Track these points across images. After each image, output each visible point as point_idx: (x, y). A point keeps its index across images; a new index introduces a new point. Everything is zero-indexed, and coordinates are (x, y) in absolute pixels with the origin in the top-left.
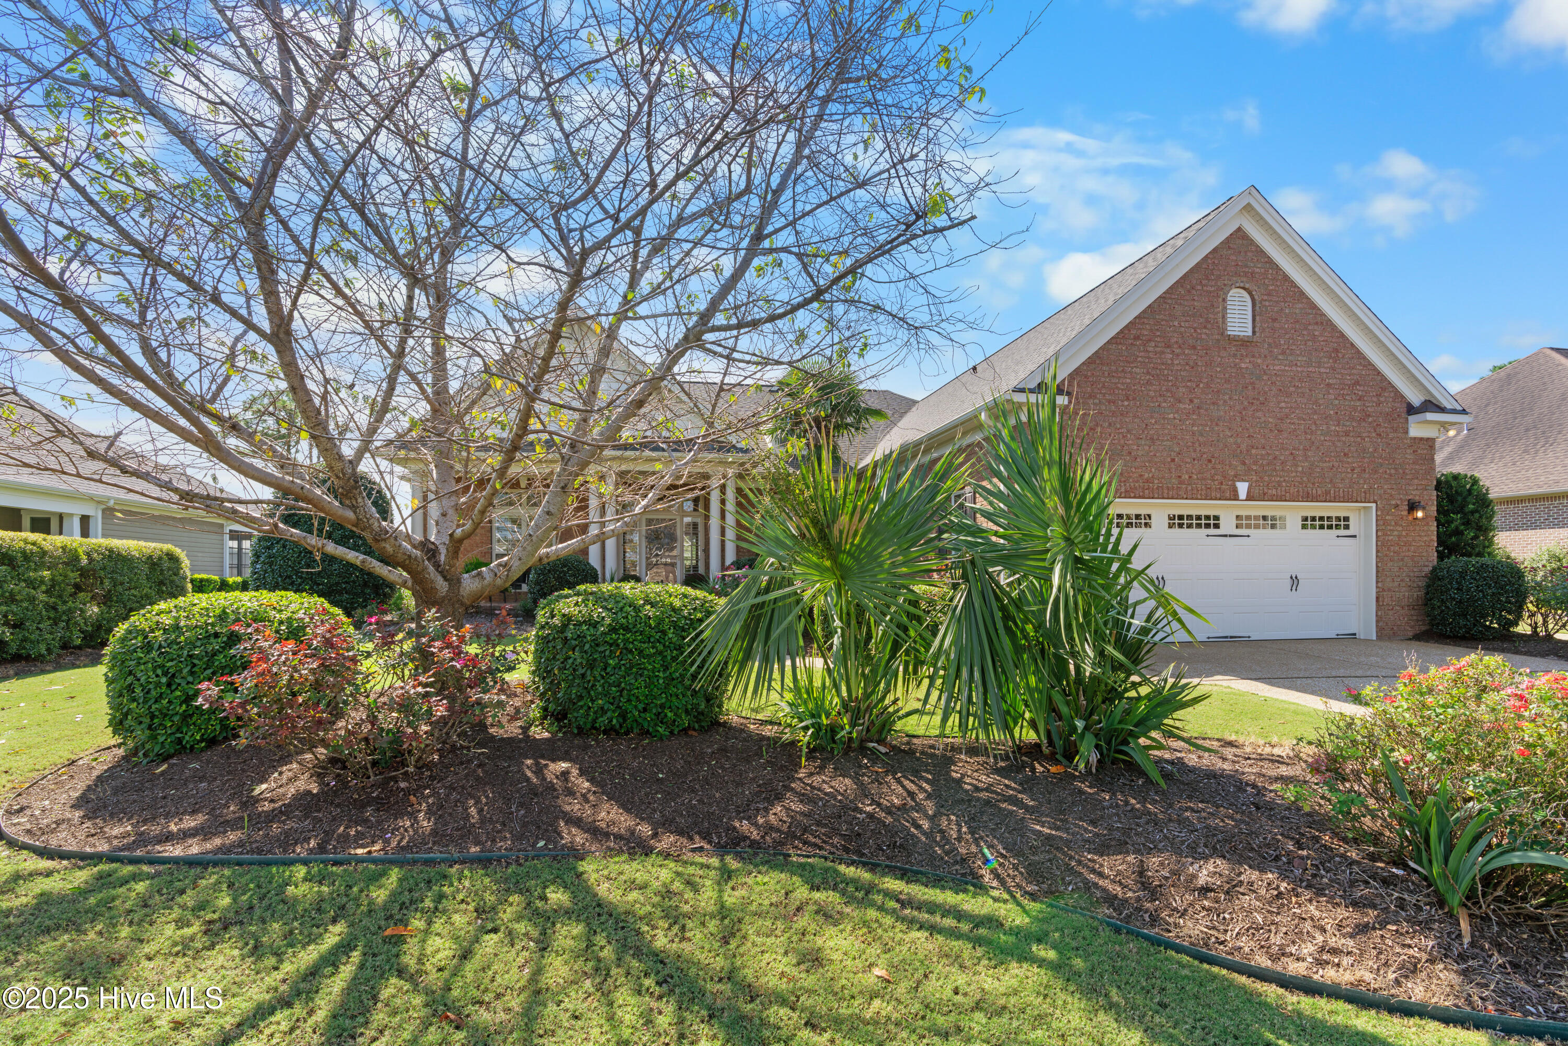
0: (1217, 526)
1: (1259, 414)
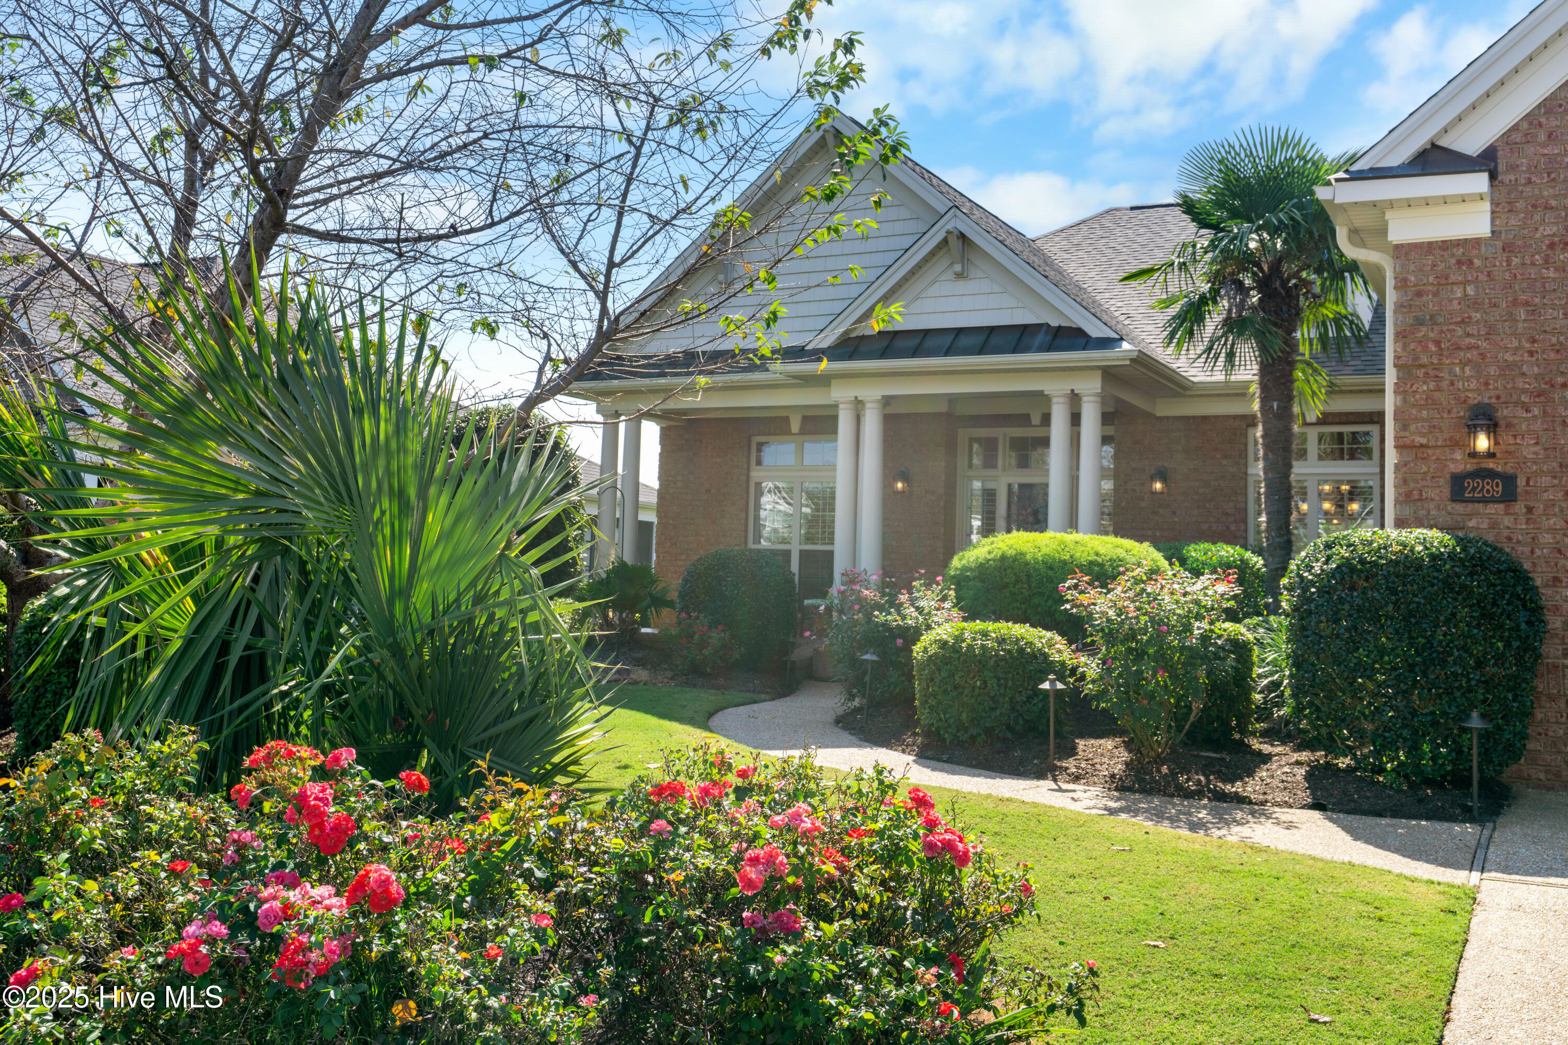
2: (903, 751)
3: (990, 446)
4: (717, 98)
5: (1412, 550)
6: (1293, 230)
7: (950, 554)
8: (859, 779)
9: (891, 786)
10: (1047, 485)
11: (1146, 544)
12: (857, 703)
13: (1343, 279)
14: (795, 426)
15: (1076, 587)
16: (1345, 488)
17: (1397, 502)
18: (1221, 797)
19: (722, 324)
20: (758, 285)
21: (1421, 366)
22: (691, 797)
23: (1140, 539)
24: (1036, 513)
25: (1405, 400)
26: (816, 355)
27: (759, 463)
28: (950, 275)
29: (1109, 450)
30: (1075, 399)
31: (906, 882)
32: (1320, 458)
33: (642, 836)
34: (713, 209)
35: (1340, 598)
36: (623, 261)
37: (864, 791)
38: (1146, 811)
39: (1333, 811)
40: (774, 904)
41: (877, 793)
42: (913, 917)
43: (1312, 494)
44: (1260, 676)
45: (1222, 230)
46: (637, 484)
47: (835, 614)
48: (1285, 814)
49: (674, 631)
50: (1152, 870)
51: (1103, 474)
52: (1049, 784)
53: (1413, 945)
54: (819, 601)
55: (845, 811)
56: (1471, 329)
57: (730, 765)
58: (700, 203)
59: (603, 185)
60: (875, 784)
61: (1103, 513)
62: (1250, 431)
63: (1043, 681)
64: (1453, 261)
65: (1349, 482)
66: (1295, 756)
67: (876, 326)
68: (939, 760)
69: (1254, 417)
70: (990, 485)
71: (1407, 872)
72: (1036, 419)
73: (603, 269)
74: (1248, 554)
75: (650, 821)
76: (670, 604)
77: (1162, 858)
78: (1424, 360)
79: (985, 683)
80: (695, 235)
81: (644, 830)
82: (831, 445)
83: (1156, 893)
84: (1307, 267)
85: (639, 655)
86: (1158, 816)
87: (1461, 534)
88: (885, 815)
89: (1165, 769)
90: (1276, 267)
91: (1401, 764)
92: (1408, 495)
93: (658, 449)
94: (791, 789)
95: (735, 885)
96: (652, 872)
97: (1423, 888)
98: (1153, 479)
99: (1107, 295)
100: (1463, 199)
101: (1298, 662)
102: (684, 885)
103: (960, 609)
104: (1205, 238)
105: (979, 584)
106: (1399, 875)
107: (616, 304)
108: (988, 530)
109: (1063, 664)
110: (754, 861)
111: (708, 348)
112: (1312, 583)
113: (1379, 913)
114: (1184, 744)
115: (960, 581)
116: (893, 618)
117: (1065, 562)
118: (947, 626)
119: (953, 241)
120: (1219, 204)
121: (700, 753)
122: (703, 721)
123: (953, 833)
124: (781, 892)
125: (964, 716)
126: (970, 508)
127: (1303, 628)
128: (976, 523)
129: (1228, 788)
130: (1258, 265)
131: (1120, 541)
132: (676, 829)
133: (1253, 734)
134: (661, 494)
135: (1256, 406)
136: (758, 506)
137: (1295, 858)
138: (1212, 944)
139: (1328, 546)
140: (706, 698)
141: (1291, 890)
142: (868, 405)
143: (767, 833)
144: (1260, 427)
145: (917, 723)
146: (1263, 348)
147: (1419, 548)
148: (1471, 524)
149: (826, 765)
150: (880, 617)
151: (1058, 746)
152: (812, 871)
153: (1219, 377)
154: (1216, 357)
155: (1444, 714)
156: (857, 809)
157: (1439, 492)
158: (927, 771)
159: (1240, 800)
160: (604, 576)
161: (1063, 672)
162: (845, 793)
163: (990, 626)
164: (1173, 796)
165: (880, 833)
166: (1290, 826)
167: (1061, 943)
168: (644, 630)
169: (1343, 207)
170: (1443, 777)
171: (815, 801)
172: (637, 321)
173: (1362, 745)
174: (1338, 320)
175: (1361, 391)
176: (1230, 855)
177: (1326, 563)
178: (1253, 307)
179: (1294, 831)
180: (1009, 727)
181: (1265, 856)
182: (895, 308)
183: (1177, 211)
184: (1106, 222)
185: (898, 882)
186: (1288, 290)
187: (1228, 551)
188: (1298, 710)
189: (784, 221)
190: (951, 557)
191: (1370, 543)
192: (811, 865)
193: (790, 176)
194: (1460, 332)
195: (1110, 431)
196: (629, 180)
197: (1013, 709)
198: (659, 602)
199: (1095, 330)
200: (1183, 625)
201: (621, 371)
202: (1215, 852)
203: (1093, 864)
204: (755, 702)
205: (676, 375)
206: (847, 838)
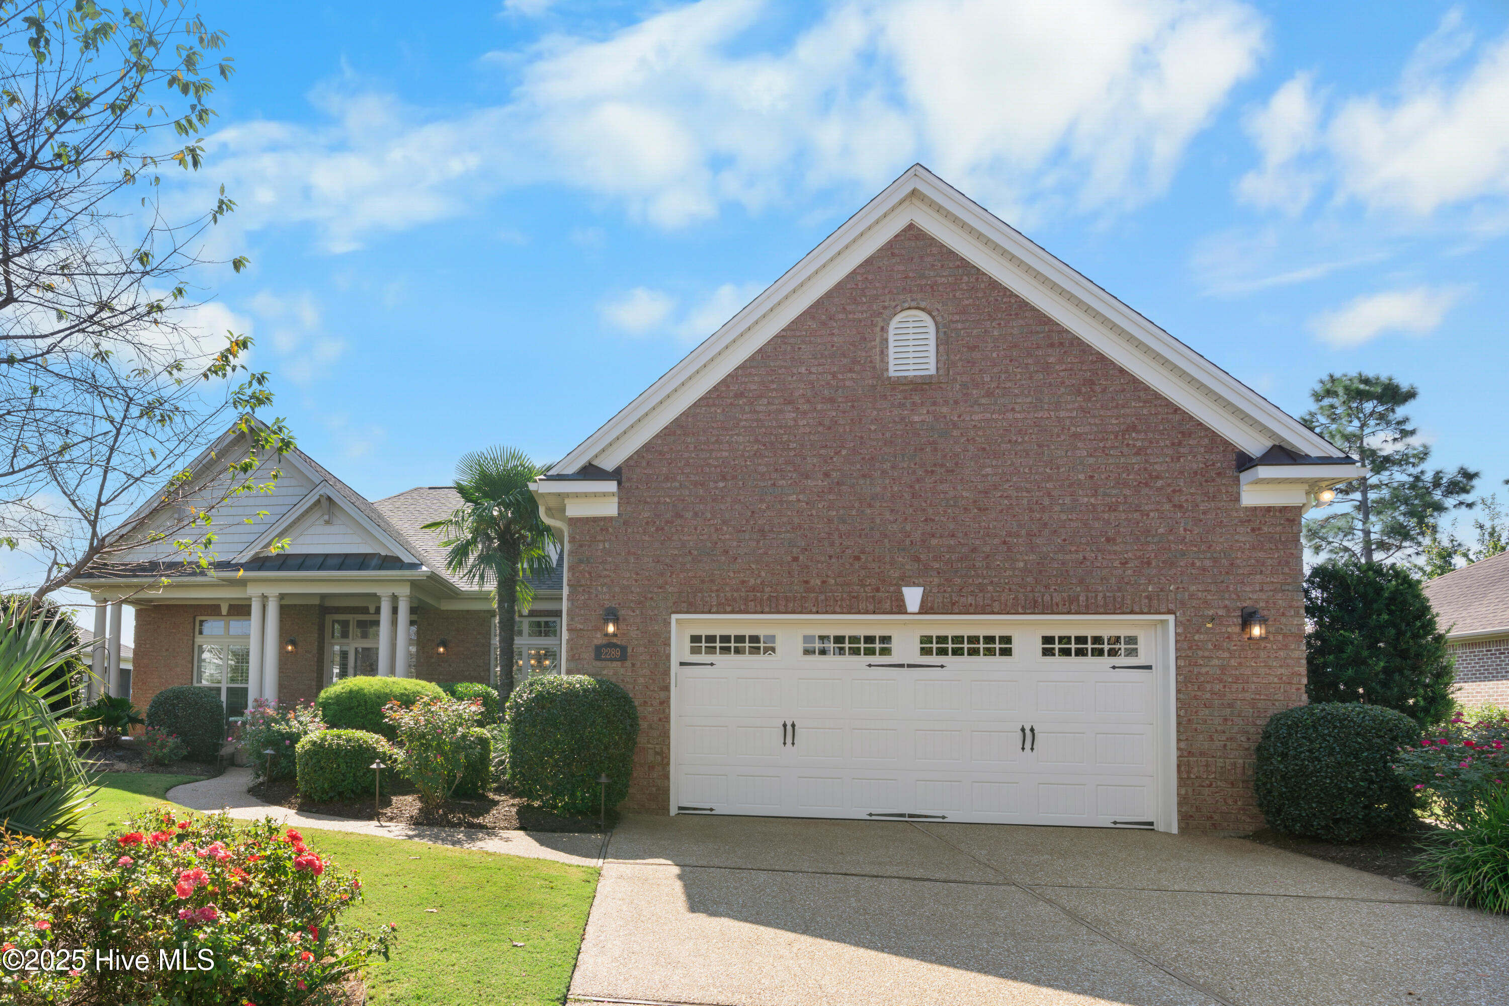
0: (885, 652)
1: (944, 487)
2: (289, 808)
3: (345, 625)
4: (172, 402)
5: (574, 687)
6: (515, 506)
7: (320, 687)
8: (256, 826)
9: (276, 829)
10: (377, 649)
11: (433, 684)
12: (261, 779)
13: (543, 535)
14: (224, 611)
15: (391, 708)
16: (543, 652)
17: (567, 660)
18: (471, 826)
19: (175, 545)
20: (199, 522)
21: (581, 586)
22: (147, 842)
23: (430, 680)
24: (371, 665)
25: (572, 604)
26: (237, 567)
27: (201, 633)
28: (321, 521)
29: (414, 629)
30: (394, 598)
31: (285, 885)
32: (530, 635)
33: (113, 867)
34: (170, 473)
35: (536, 713)
36: (108, 502)
37: (259, 833)
38: (430, 836)
39: (530, 830)
40: (200, 903)
41: (267, 834)
42: (288, 906)
43: (525, 655)
44: (494, 758)
45: (479, 504)
46: (119, 646)
47: (248, 726)
48: (505, 834)
49: (144, 738)
50: (431, 869)
51: (410, 642)
52: (376, 823)
53: (568, 900)
54: (239, 718)
55: (248, 846)
56: (608, 567)
57: (174, 821)
58: (160, 468)
59: (94, 452)
60: (266, 829)
61: (410, 666)
62: (493, 619)
63: (372, 763)
64: (598, 529)
65: (544, 649)
66: (512, 801)
67: (274, 551)
68: (311, 812)
69: (495, 611)
70: (345, 648)
71: (567, 861)
72: (372, 610)
73: (94, 506)
74: (490, 689)
75: (119, 858)
76: (141, 722)
77: (437, 862)
78: (583, 582)
79: (339, 765)
80: (158, 488)
81: (114, 864)
82: (247, 622)
83: (434, 882)
84: (524, 528)
85: (120, 753)
86: (436, 838)
87: (599, 678)
88: (272, 847)
89: (441, 811)
90: (508, 527)
91: (566, 803)
92: (573, 656)
93: (134, 623)
94: (212, 834)
95: (175, 893)
96: (120, 890)
97: (574, 870)
98: (438, 646)
99: (415, 538)
100: (604, 495)
101: (514, 749)
102: (140, 896)
103: (325, 722)
104: (469, 508)
105: (336, 707)
106: (562, 864)
107: (103, 529)
108: (343, 674)
109: (384, 753)
110: (187, 877)
111: (167, 560)
112: (522, 705)
113: (551, 885)
114: (452, 797)
115: (325, 706)
116: (283, 728)
117: (387, 694)
118: (317, 733)
119: (323, 500)
120: (478, 489)
121: (154, 814)
122: (162, 793)
123: (313, 855)
124: (206, 895)
125: (326, 785)
126: (333, 662)
127: (517, 730)
128: (336, 670)
129: (476, 821)
130: (498, 525)
131: (418, 681)
132: (137, 862)
133: (490, 790)
134: (136, 652)
135: (495, 605)
136: (201, 660)
137: (509, 857)
138: (463, 908)
139: (531, 684)
140: (165, 779)
141: (506, 875)
142: (270, 599)
143: (196, 861)
144: (498, 617)
145: (298, 791)
146: (500, 572)
147: (578, 686)
148: (605, 672)
149: (235, 817)
150: (274, 726)
151: (381, 801)
152: (225, 883)
153: (476, 588)
154: (474, 576)
155: (588, 775)
156: (254, 844)
157: (588, 655)
158: (303, 819)
159: (481, 827)
160: (96, 704)
161: (384, 758)
162: (248, 835)
163: (342, 732)
164: (445, 826)
165: (268, 858)
166: (507, 840)
167: (379, 914)
168: (124, 738)
169: (543, 495)
170: (587, 809)
171: (228, 840)
172: (117, 541)
173: (547, 794)
174: (539, 559)
175: (546, 599)
176: (475, 858)
177: (530, 694)
178: (495, 549)
179: (510, 843)
180: (353, 791)
181: (493, 857)
182: (286, 541)
183: (454, 492)
184: (415, 495)
185: (279, 886)
186: (514, 540)
187: (479, 687)
188: (513, 776)
189: (215, 483)
190: (320, 691)
191: (553, 683)
192: (224, 879)
193: (222, 454)
194: (601, 568)
195: (415, 617)
196: (112, 449)
197: (355, 780)
198: (134, 720)
199: (407, 559)
200: (451, 729)
201: (106, 573)
202: (467, 857)
203: (398, 868)
204: (197, 781)
205: (146, 576)
206: (247, 862)
